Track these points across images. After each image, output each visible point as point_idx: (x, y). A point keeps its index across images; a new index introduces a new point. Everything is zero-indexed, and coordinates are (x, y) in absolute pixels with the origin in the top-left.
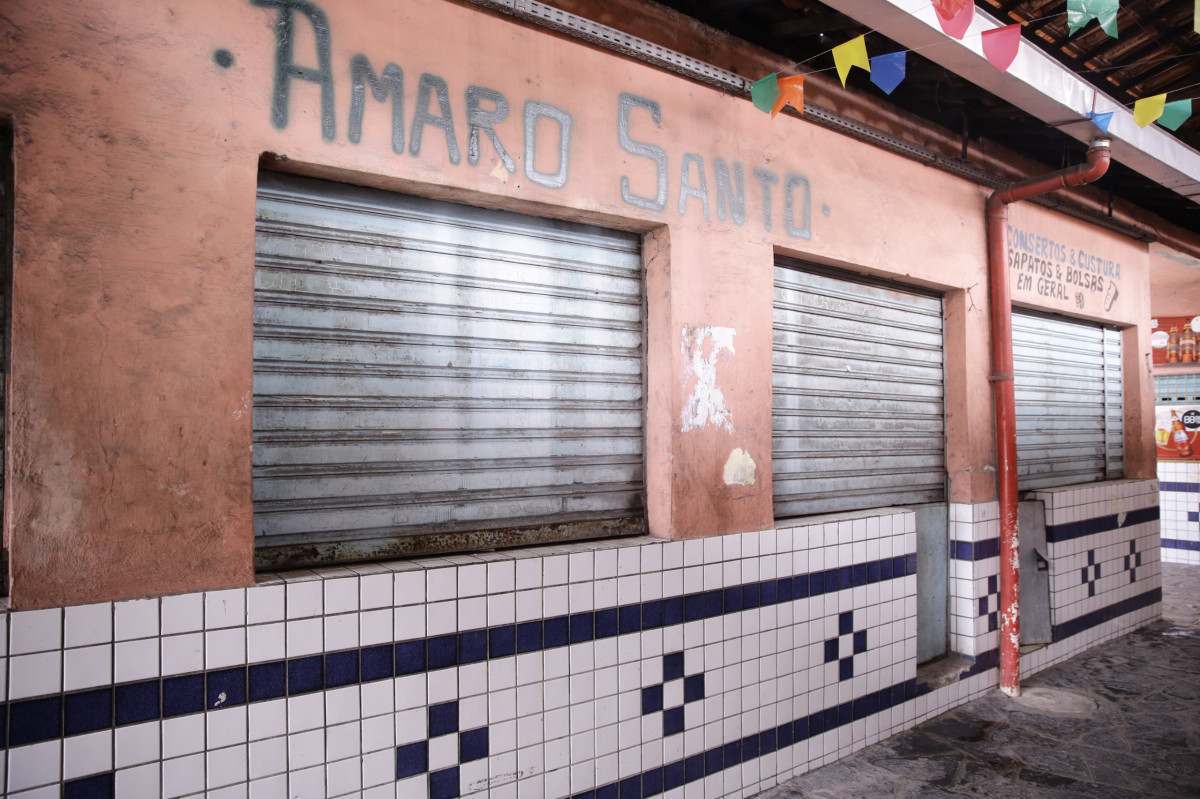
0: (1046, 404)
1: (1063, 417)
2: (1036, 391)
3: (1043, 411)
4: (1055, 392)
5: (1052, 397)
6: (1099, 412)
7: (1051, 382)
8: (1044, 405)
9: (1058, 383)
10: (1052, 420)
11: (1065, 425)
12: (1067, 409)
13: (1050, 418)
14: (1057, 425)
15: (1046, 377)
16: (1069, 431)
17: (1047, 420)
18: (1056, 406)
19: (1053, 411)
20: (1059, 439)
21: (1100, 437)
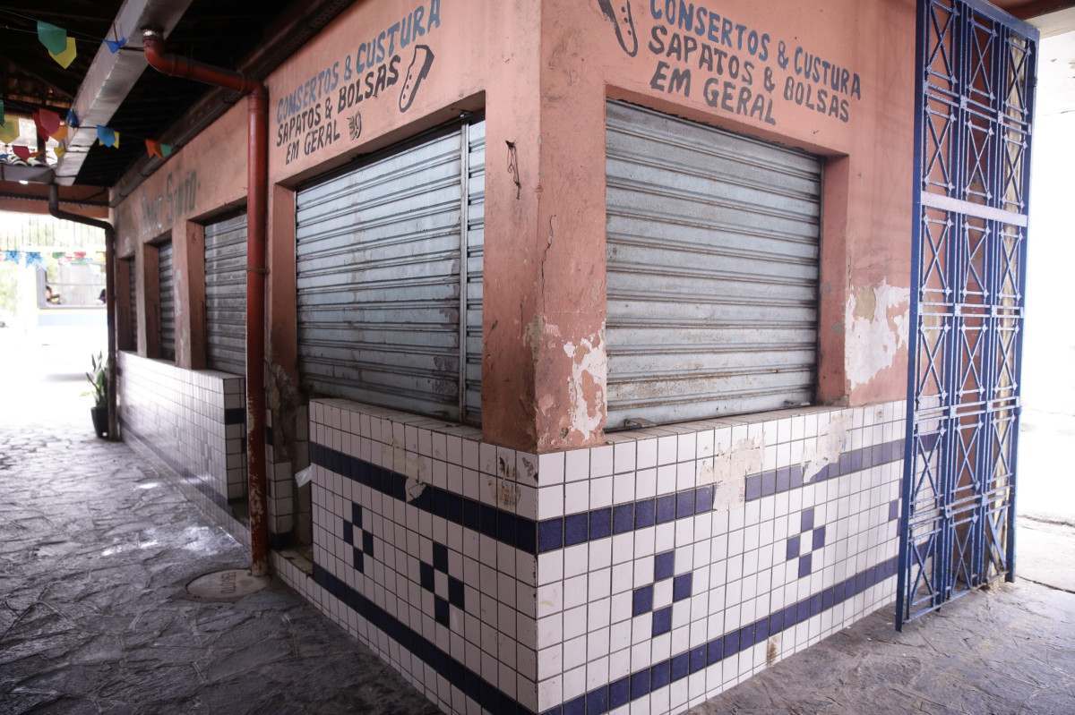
0: (354, 287)
1: (377, 305)
2: (340, 272)
3: (350, 297)
4: (364, 270)
5: (360, 277)
6: (448, 291)
7: (359, 256)
8: (350, 290)
9: (368, 255)
10: (362, 309)
11: (380, 316)
12: (382, 292)
13: (357, 306)
14: (368, 316)
15: (353, 251)
16: (386, 326)
17: (355, 309)
18: (367, 289)
19: (362, 296)
20: (370, 336)
21: (449, 340)
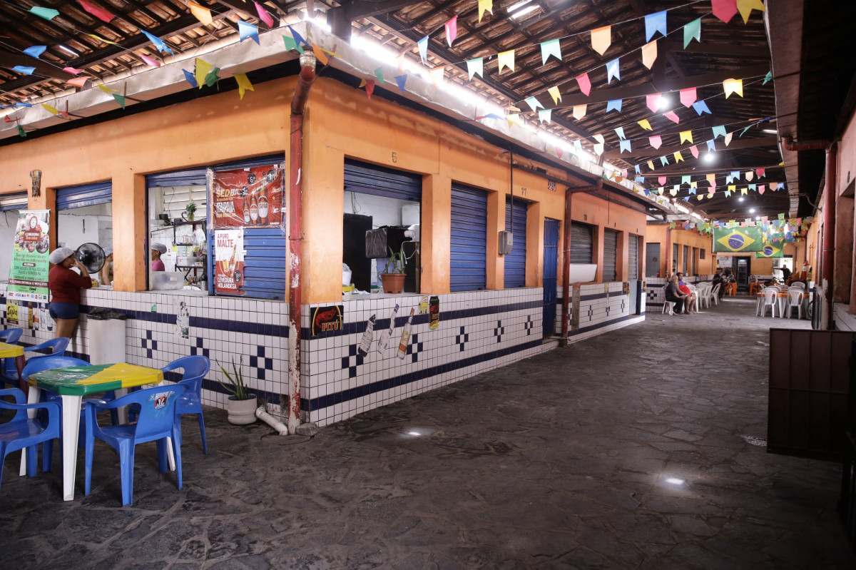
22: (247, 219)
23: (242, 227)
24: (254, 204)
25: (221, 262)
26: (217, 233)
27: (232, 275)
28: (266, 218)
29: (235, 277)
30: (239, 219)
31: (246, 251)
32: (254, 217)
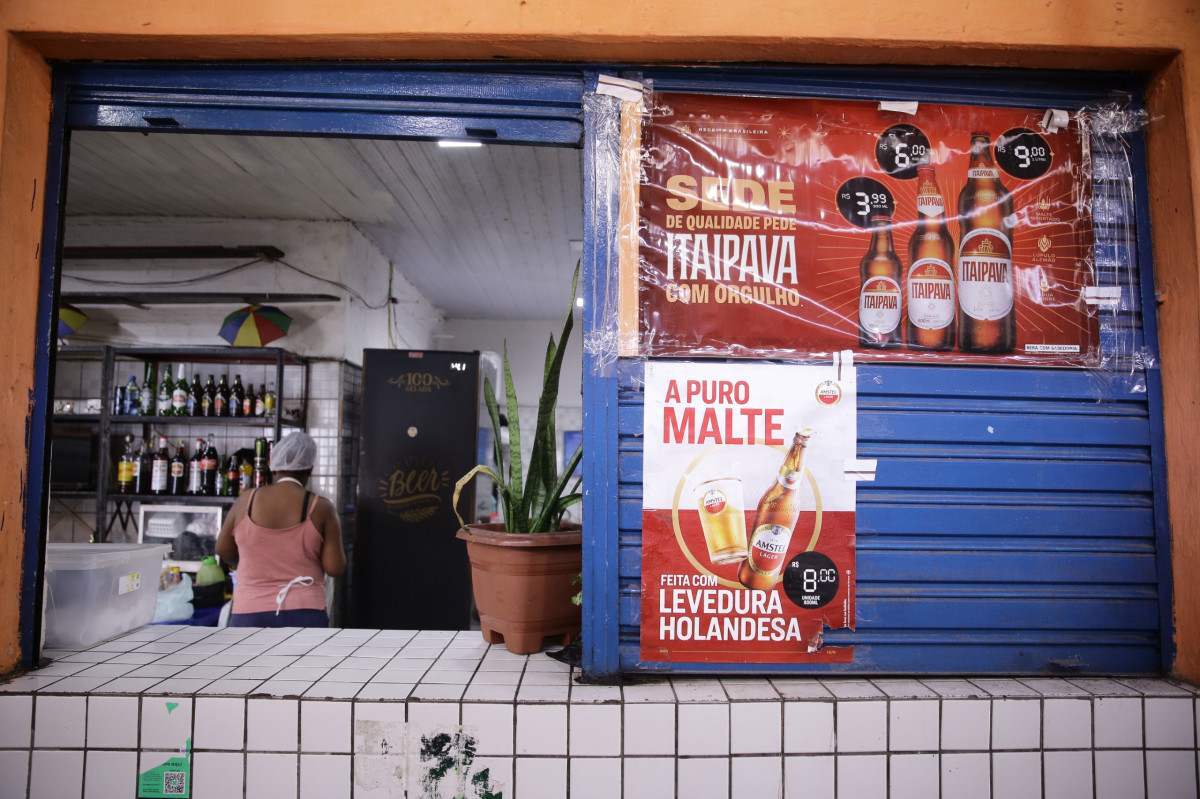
22: (878, 322)
23: (848, 355)
24: (931, 257)
25: (690, 519)
26: (657, 378)
27: (774, 575)
28: (1001, 323)
29: (791, 585)
30: (830, 319)
31: (871, 464)
32: (932, 315)
